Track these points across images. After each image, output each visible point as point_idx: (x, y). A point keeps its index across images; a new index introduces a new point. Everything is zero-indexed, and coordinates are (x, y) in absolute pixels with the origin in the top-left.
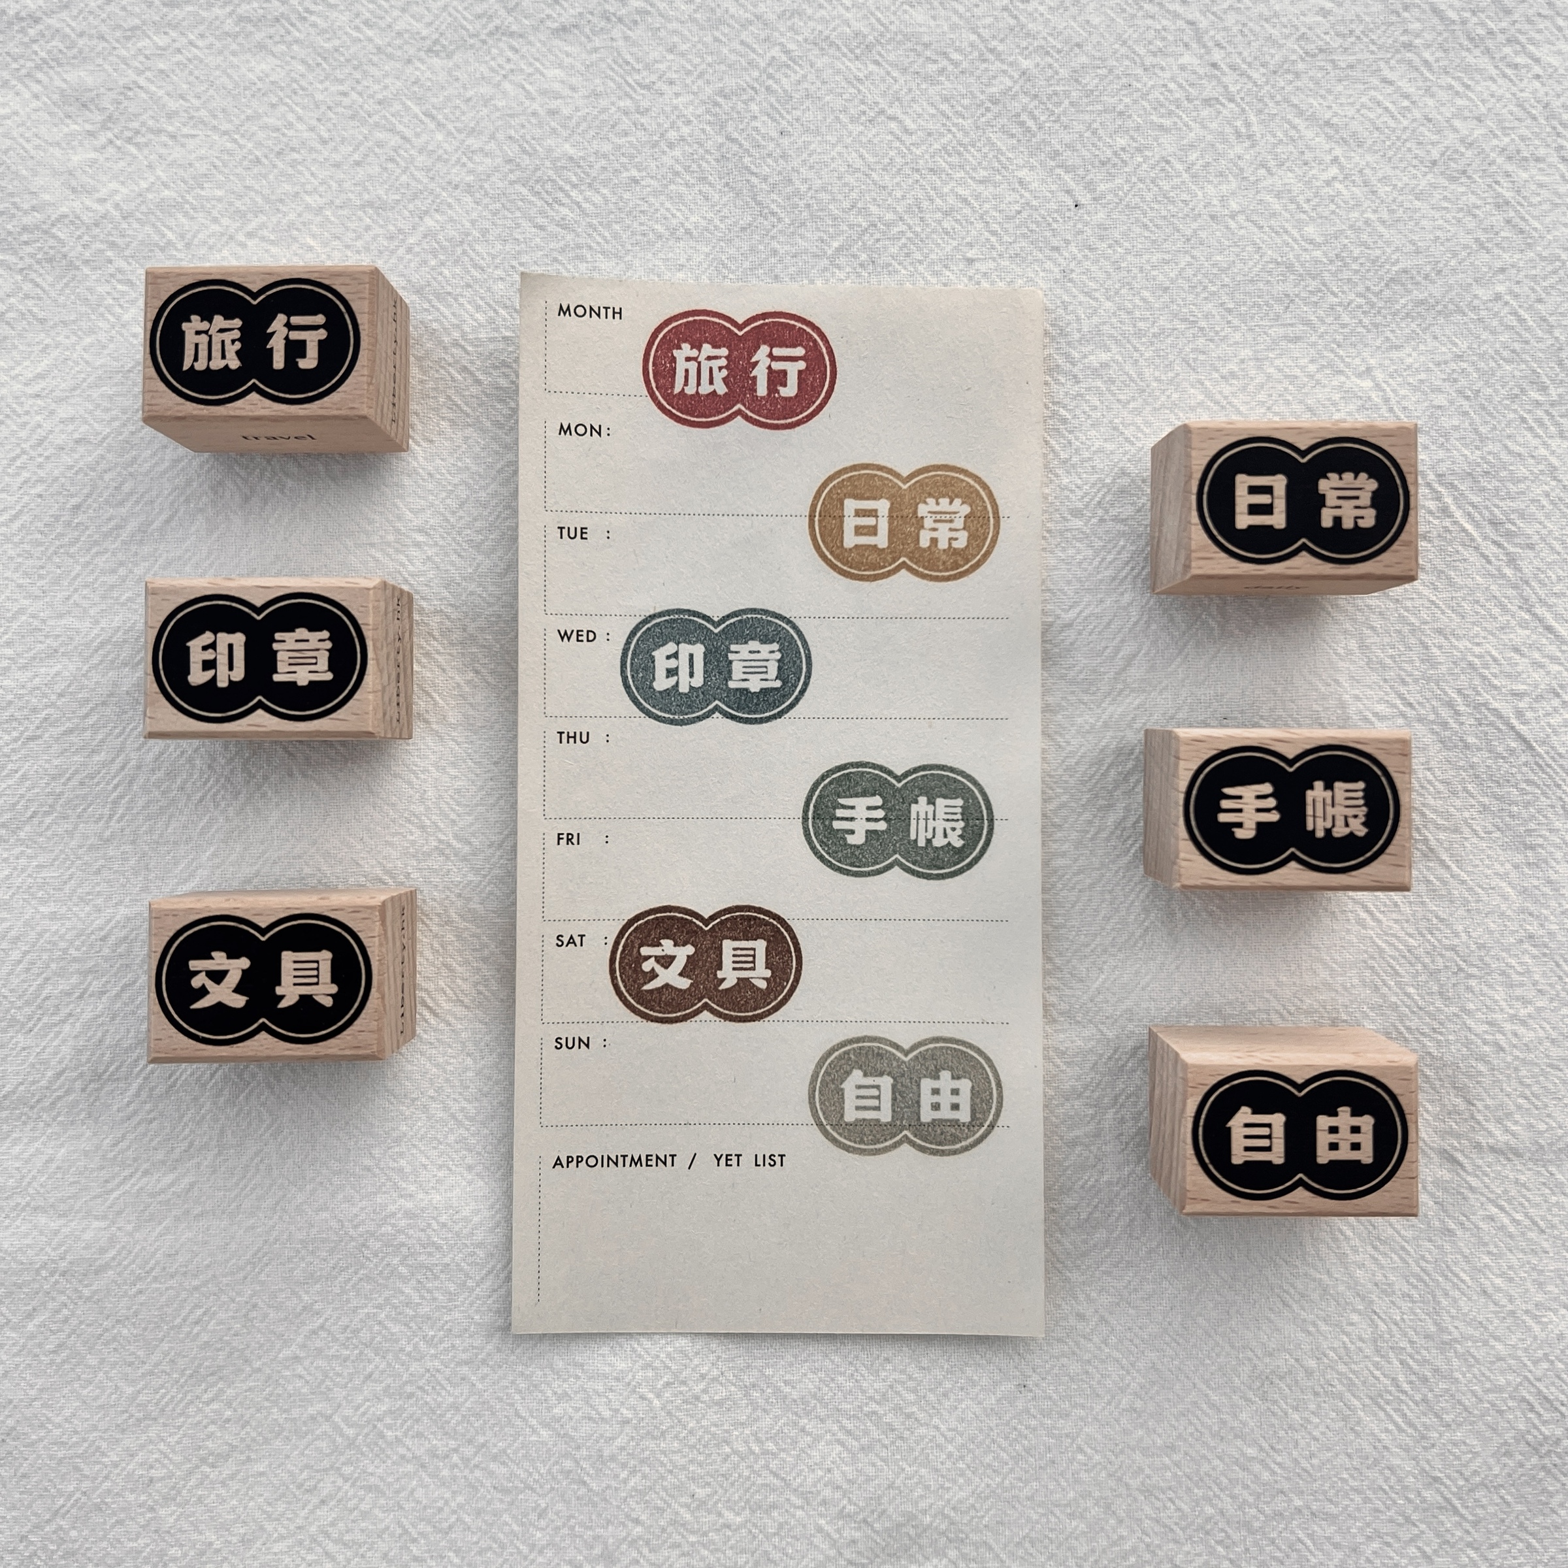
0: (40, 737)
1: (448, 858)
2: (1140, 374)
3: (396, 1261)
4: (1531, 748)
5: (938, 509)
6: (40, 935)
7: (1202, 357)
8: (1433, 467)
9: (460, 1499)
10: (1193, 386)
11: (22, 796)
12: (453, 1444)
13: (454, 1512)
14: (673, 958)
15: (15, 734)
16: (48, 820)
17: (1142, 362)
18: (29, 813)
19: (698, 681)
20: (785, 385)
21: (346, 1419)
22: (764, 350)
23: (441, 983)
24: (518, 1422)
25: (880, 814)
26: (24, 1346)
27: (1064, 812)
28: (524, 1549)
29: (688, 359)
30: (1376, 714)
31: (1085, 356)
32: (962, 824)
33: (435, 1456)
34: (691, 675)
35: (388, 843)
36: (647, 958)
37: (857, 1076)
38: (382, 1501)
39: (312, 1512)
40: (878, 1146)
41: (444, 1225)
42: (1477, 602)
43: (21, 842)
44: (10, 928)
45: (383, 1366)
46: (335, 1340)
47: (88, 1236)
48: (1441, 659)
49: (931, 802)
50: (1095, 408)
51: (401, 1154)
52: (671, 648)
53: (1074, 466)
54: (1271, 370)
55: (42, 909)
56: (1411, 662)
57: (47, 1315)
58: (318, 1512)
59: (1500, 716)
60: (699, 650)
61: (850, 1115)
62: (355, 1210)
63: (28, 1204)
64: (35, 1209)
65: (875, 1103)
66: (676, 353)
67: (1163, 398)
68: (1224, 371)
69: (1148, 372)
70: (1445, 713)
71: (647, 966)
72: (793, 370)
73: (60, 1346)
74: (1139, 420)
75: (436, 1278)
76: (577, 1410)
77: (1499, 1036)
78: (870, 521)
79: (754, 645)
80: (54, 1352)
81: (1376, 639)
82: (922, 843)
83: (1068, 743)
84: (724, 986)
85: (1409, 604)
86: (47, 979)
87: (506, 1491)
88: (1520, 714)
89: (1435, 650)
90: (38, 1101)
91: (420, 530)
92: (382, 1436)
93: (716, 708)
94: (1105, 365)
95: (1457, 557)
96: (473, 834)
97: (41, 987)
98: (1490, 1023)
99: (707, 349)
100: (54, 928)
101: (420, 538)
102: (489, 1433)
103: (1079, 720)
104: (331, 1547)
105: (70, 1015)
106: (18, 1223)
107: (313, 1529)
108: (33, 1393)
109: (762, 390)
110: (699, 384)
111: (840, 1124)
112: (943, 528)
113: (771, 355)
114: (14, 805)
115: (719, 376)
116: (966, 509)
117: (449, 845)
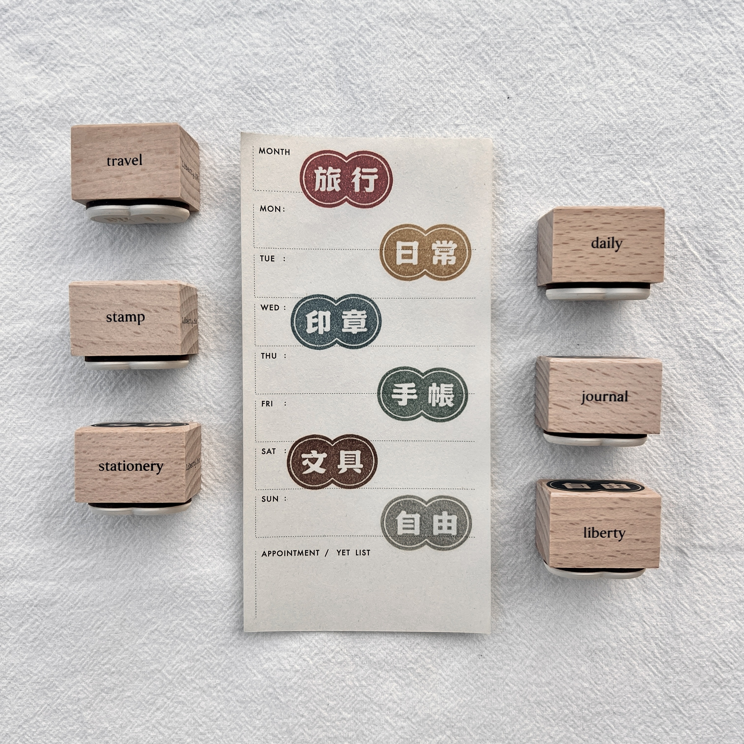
0: (17, 357)
1: (210, 413)
2: (539, 179)
3: (190, 599)
4: (723, 358)
5: (442, 246)
6: (20, 450)
7: (568, 171)
8: (678, 224)
9: (221, 706)
10: (564, 185)
11: (10, 385)
12: (218, 681)
13: (219, 712)
14: (317, 459)
15: (5, 356)
16: (22, 396)
17: (539, 174)
18: (13, 393)
19: (328, 329)
20: (368, 187)
21: (168, 671)
22: (358, 169)
23: (208, 471)
24: (248, 671)
25: (414, 391)
26: (18, 639)
27: (501, 390)
28: (251, 729)
29: (322, 174)
30: (650, 343)
31: (512, 171)
32: (453, 396)
33: (209, 687)
34: (324, 326)
35: (183, 406)
36: (305, 459)
37: (403, 514)
38: (185, 708)
39: (153, 714)
40: (413, 546)
41: (212, 583)
42: (698, 289)
43: (10, 406)
44: (5, 447)
45: (185, 647)
46: (163, 635)
47: (47, 588)
48: (681, 316)
49: (438, 385)
50: (516, 196)
51: (191, 551)
52: (314, 313)
53: (506, 224)
54: (601, 177)
55: (20, 438)
56: (666, 318)
57: (29, 625)
58: (156, 714)
59: (708, 343)
60: (328, 314)
61: (400, 532)
62: (170, 576)
63: (18, 575)
64: (22, 577)
65: (412, 526)
66: (316, 171)
67: (550, 191)
68: (579, 178)
69: (543, 179)
70: (682, 342)
71: (305, 463)
72: (372, 179)
73: (35, 639)
74: (538, 202)
75: (209, 607)
76: (274, 665)
77: (705, 494)
78: (409, 252)
79: (354, 311)
80: (33, 641)
81: (650, 307)
82: (434, 405)
83: (503, 357)
84: (341, 472)
85: (666, 290)
86: (23, 471)
87: (242, 702)
88: (718, 342)
89: (678, 312)
90: (21, 528)
91: (195, 257)
92: (184, 678)
93: (336, 342)
94: (522, 175)
95: (689, 267)
96: (222, 402)
97: (21, 474)
98: (702, 488)
99: (331, 169)
100: (26, 447)
101: (195, 261)
102: (234, 676)
103: (509, 346)
104: (162, 729)
105: (34, 487)
106: (14, 583)
107: (153, 721)
108: (23, 660)
109: (357, 189)
110: (327, 186)
111: (395, 536)
112: (444, 255)
113: (361, 172)
114: (6, 389)
115: (336, 182)
116: (455, 246)
117: (211, 407)
